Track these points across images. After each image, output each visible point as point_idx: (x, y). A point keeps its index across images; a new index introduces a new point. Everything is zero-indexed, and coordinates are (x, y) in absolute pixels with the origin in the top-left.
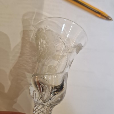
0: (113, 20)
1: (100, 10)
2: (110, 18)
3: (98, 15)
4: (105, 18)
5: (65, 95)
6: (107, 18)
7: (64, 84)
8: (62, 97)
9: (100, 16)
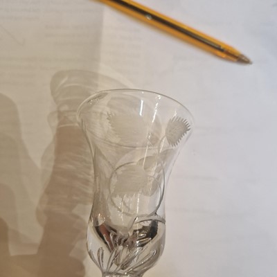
3: (219, 53)
4: (235, 60)
5: (164, 246)
7: (159, 227)
8: (158, 252)
9: (224, 56)
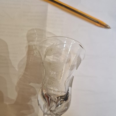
0: (111, 28)
1: (99, 20)
2: (108, 26)
3: (97, 24)
4: (104, 27)
6: (106, 27)
9: (99, 25)
